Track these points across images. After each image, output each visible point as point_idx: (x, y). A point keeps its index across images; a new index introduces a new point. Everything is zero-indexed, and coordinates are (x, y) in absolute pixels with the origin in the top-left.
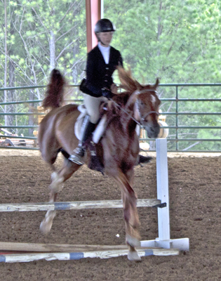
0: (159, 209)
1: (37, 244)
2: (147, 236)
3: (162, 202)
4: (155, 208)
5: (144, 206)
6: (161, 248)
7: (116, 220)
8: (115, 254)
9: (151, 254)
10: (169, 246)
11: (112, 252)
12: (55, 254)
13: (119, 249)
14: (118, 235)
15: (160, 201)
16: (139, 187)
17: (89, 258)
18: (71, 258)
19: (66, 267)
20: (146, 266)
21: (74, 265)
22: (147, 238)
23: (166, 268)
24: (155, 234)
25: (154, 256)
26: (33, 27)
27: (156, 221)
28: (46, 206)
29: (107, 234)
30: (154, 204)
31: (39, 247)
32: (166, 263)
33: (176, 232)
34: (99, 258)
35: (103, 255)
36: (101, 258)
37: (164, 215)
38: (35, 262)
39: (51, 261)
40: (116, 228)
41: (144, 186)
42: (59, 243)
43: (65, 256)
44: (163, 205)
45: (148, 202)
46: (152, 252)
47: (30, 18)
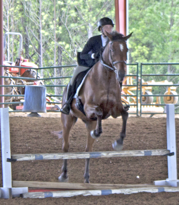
0: (168, 157)
1: (76, 184)
2: (160, 177)
3: (171, 152)
4: (166, 156)
5: (158, 154)
6: (170, 186)
7: (137, 165)
8: (135, 191)
9: (162, 191)
10: (176, 185)
11: (134, 189)
12: (90, 191)
13: (138, 187)
14: (138, 177)
15: (169, 151)
16: (155, 141)
17: (116, 194)
18: (102, 194)
19: (99, 200)
20: (158, 200)
21: (104, 199)
23: (174, 201)
24: (166, 175)
25: (165, 192)
26: (75, 20)
27: (166, 166)
28: (82, 155)
29: (130, 176)
30: (164, 153)
31: (78, 185)
32: (173, 198)
34: (123, 194)
35: (126, 191)
36: (125, 193)
37: (172, 161)
38: (75, 197)
39: (87, 197)
40: (137, 171)
41: (158, 140)
42: (93, 183)
43: (98, 193)
44: (172, 154)
45: (160, 151)
46: (164, 189)
47: (73, 14)
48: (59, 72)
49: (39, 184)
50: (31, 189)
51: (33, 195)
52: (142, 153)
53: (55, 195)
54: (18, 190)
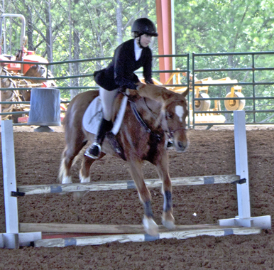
0: (238, 185)
1: (109, 226)
2: (226, 214)
3: (242, 178)
4: (234, 184)
5: (223, 182)
6: (241, 227)
7: (192, 198)
8: (192, 234)
9: (230, 233)
10: (249, 225)
11: (190, 232)
12: (129, 236)
13: (196, 229)
14: (195, 214)
15: (239, 176)
16: (216, 163)
17: (165, 239)
18: (146, 239)
19: (141, 248)
20: (225, 246)
21: (149, 247)
22: (226, 216)
23: (247, 247)
24: (235, 211)
25: (234, 235)
27: (235, 199)
28: (117, 184)
29: (183, 213)
30: (232, 180)
31: (112, 228)
32: (246, 243)
33: (256, 209)
34: (176, 238)
35: (180, 235)
36: (178, 238)
37: (243, 191)
38: (108, 245)
39: (125, 244)
40: (193, 206)
41: (220, 161)
42: (133, 224)
43: (140, 238)
44: (243, 181)
45: (226, 178)
46: (232, 231)
48: (76, 68)
49: (57, 227)
50: (46, 235)
51: (49, 242)
52: (201, 181)
53: (80, 242)
54: (27, 237)
